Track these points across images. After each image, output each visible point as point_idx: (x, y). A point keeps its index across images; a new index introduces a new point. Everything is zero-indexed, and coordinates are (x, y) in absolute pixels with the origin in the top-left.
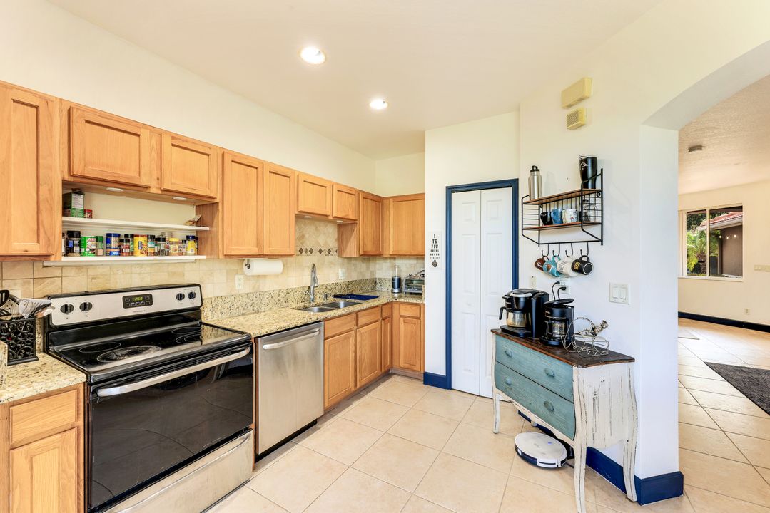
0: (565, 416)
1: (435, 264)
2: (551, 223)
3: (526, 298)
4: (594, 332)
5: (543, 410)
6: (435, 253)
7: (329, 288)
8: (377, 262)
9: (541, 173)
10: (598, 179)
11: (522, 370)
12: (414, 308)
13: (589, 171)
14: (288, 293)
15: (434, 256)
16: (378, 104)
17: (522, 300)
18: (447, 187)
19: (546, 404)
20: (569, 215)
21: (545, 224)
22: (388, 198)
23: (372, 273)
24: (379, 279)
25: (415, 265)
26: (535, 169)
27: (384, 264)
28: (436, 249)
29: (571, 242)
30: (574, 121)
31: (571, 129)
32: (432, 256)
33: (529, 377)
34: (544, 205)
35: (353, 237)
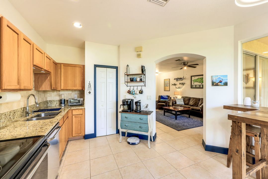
0: (146, 128)
1: (90, 93)
2: (133, 81)
3: (130, 101)
4: (147, 107)
5: (139, 129)
6: (90, 88)
7: (32, 107)
8: (48, 93)
9: (129, 67)
10: (145, 72)
11: (132, 121)
12: (80, 111)
13: (143, 69)
14: (14, 113)
15: (89, 90)
16: (77, 25)
17: (129, 102)
18: (94, 65)
19: (140, 127)
20: (138, 79)
21: (131, 81)
22: (61, 64)
23: (46, 98)
24: (49, 101)
25: (71, 94)
26: (128, 66)
27: (52, 94)
28: (90, 87)
29: (137, 86)
30: (139, 56)
31: (138, 58)
32: (88, 90)
33: (134, 122)
34: (129, 76)
35: (47, 80)
